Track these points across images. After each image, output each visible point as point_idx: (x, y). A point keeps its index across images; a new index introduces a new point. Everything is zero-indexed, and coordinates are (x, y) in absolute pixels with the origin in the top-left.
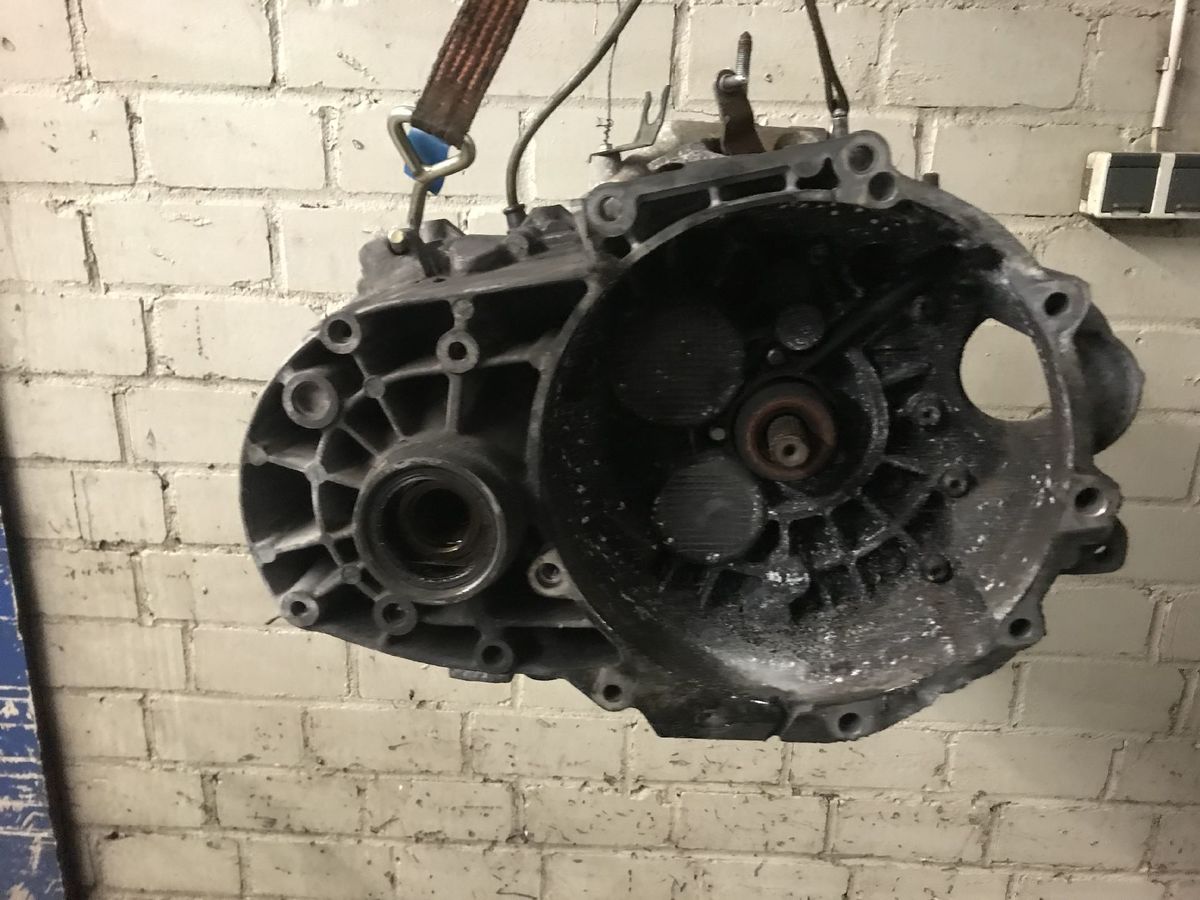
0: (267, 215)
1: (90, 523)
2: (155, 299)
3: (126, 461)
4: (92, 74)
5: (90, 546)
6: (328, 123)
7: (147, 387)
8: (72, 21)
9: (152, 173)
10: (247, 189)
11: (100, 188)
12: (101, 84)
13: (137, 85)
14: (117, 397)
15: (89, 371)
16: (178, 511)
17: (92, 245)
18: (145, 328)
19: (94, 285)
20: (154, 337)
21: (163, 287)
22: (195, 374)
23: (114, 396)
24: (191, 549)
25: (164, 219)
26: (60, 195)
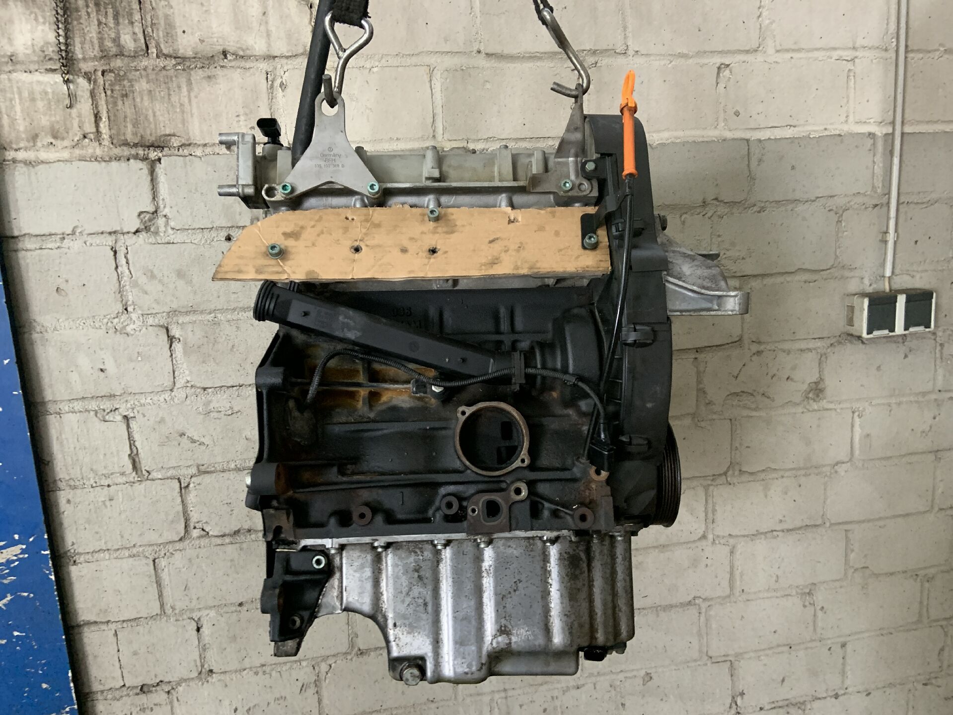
2: (191, 477)
3: (165, 613)
4: (137, 309)
5: (132, 692)
7: (184, 548)
8: (119, 270)
9: (189, 379)
11: (144, 396)
12: (145, 316)
13: (176, 313)
14: (156, 561)
15: (132, 545)
16: (212, 647)
17: (134, 441)
18: (183, 501)
19: (137, 473)
20: (190, 508)
21: (198, 466)
22: (227, 532)
23: (154, 561)
24: (222, 677)
25: (200, 413)
26: (107, 405)
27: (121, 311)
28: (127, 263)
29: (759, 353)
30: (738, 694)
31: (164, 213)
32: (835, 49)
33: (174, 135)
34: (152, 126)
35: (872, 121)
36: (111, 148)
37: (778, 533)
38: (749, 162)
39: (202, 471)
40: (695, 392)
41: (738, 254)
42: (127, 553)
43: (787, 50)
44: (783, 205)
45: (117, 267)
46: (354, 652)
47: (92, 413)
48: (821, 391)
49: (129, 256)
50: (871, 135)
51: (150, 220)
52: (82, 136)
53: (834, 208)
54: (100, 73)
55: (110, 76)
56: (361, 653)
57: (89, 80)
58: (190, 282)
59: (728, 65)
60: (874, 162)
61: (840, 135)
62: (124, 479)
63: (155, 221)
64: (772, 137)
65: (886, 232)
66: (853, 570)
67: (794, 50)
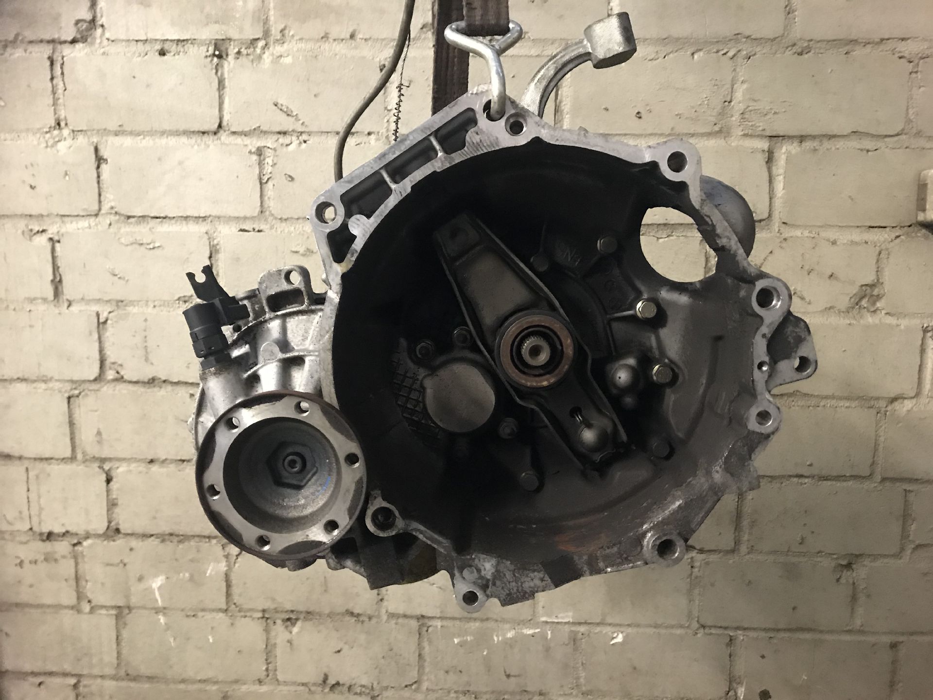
0: (209, 239)
1: (39, 515)
2: (110, 312)
3: (76, 457)
4: (69, 125)
5: (38, 537)
6: (264, 160)
7: (98, 390)
8: (55, 82)
9: (113, 204)
10: (192, 217)
11: (70, 219)
12: (76, 133)
13: (105, 132)
14: (72, 400)
15: (49, 378)
16: (119, 503)
17: (58, 268)
18: (100, 338)
19: (57, 301)
20: (107, 346)
21: (116, 301)
22: (141, 378)
23: (69, 398)
24: (128, 538)
25: (122, 243)
26: (35, 226)
27: (53, 125)
28: (62, 74)
31: (100, 23)
37: (806, 480)
39: (121, 307)
41: (769, 106)
42: (43, 386)
44: (836, 46)
48: (879, 297)
49: (65, 67)
51: (87, 29)
62: (44, 306)
63: (92, 30)
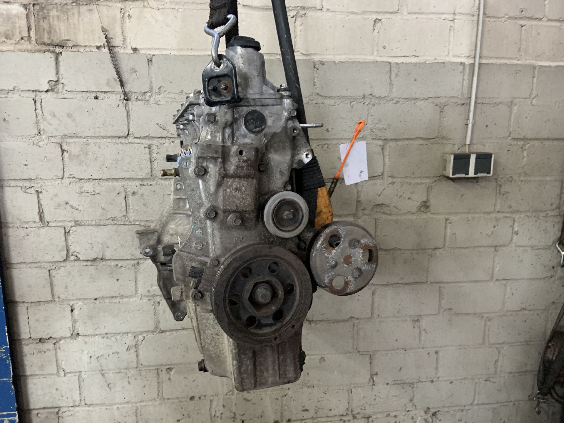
0: (125, 189)
1: (35, 330)
2: (71, 227)
3: (54, 300)
4: (45, 133)
5: (34, 341)
6: (152, 150)
7: (65, 266)
9: (71, 173)
10: (115, 179)
11: (47, 180)
12: (49, 137)
13: (66, 137)
14: (51, 271)
15: (38, 261)
16: (79, 321)
17: (41, 205)
18: (66, 240)
19: (42, 222)
20: (70, 243)
21: (75, 221)
22: (89, 259)
23: (49, 271)
24: (84, 338)
25: (77, 192)
26: (28, 184)
27: (37, 133)
28: (41, 107)
29: (393, 183)
30: (374, 374)
31: (62, 82)
32: (443, 13)
33: (69, 40)
34: (58, 35)
35: (463, 55)
36: (36, 46)
37: (400, 285)
38: (390, 75)
39: (77, 224)
40: (355, 202)
41: (383, 126)
42: (35, 265)
43: (415, 13)
44: (410, 101)
45: (36, 110)
46: (158, 331)
47: (19, 188)
48: (427, 207)
49: (42, 104)
50: (462, 64)
51: (55, 85)
52: (21, 38)
53: (439, 104)
54: (32, 5)
55: (37, 7)
56: (162, 332)
57: (26, 9)
58: (74, 120)
59: (380, 20)
60: (464, 80)
61: (444, 63)
62: (34, 225)
63: (57, 86)
64: (404, 62)
65: (468, 119)
66: (443, 310)
67: (418, 13)
